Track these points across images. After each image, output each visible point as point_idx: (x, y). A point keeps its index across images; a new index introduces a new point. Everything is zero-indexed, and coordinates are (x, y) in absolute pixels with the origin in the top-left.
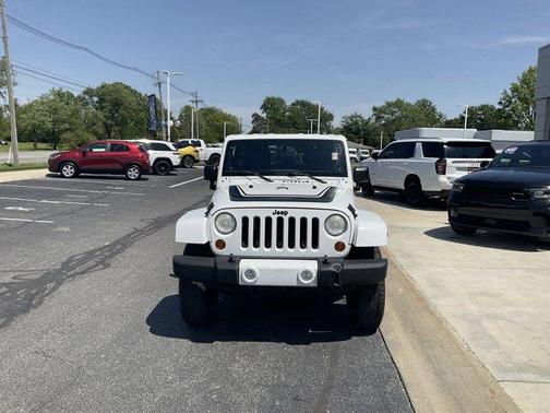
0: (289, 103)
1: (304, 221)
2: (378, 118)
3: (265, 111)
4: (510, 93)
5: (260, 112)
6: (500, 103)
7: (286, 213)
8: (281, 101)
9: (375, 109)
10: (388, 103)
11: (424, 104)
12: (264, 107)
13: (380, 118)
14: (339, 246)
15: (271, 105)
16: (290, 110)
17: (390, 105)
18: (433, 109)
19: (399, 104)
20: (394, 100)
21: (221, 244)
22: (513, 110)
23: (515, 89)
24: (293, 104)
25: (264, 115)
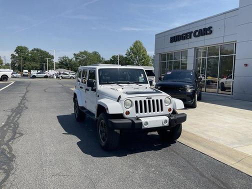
0: (30, 50)
1: (157, 101)
2: (76, 59)
3: (17, 53)
4: (129, 50)
5: (14, 53)
6: (126, 54)
7: (151, 98)
8: (26, 48)
9: (75, 54)
10: (81, 52)
11: (95, 53)
12: (17, 51)
13: (77, 59)
14: (170, 110)
15: (20, 50)
16: (31, 53)
17: (81, 53)
18: (99, 56)
19: (85, 53)
20: (83, 51)
21: (128, 113)
22: (131, 57)
23: (131, 49)
24: (33, 50)
25: (17, 55)
